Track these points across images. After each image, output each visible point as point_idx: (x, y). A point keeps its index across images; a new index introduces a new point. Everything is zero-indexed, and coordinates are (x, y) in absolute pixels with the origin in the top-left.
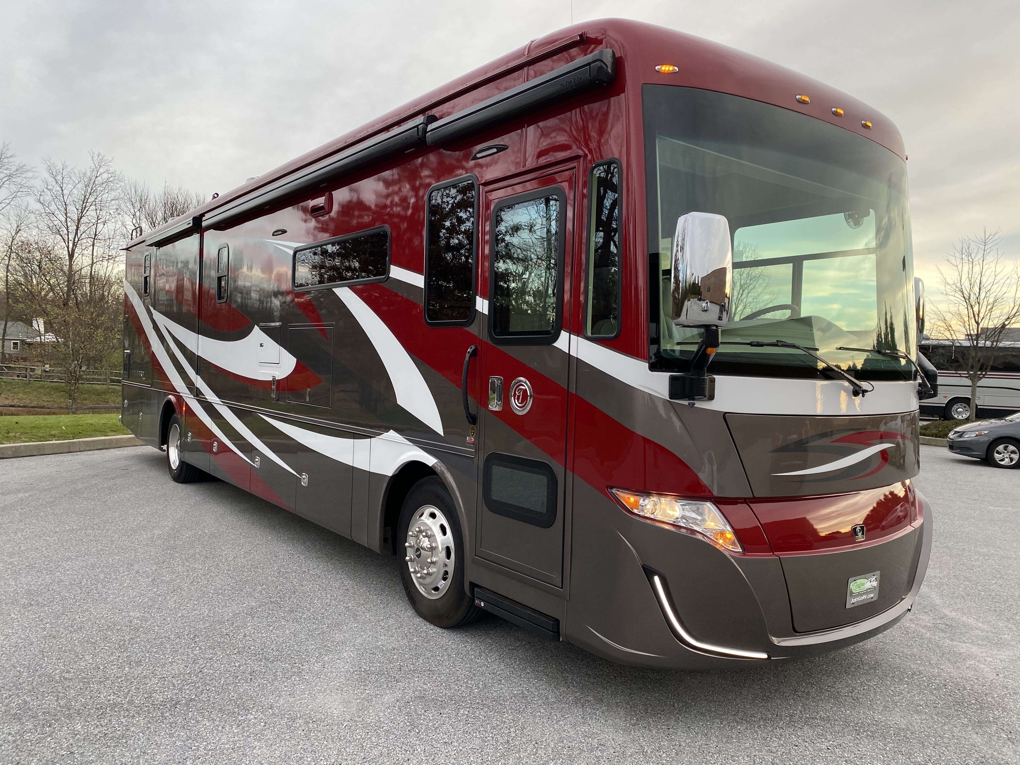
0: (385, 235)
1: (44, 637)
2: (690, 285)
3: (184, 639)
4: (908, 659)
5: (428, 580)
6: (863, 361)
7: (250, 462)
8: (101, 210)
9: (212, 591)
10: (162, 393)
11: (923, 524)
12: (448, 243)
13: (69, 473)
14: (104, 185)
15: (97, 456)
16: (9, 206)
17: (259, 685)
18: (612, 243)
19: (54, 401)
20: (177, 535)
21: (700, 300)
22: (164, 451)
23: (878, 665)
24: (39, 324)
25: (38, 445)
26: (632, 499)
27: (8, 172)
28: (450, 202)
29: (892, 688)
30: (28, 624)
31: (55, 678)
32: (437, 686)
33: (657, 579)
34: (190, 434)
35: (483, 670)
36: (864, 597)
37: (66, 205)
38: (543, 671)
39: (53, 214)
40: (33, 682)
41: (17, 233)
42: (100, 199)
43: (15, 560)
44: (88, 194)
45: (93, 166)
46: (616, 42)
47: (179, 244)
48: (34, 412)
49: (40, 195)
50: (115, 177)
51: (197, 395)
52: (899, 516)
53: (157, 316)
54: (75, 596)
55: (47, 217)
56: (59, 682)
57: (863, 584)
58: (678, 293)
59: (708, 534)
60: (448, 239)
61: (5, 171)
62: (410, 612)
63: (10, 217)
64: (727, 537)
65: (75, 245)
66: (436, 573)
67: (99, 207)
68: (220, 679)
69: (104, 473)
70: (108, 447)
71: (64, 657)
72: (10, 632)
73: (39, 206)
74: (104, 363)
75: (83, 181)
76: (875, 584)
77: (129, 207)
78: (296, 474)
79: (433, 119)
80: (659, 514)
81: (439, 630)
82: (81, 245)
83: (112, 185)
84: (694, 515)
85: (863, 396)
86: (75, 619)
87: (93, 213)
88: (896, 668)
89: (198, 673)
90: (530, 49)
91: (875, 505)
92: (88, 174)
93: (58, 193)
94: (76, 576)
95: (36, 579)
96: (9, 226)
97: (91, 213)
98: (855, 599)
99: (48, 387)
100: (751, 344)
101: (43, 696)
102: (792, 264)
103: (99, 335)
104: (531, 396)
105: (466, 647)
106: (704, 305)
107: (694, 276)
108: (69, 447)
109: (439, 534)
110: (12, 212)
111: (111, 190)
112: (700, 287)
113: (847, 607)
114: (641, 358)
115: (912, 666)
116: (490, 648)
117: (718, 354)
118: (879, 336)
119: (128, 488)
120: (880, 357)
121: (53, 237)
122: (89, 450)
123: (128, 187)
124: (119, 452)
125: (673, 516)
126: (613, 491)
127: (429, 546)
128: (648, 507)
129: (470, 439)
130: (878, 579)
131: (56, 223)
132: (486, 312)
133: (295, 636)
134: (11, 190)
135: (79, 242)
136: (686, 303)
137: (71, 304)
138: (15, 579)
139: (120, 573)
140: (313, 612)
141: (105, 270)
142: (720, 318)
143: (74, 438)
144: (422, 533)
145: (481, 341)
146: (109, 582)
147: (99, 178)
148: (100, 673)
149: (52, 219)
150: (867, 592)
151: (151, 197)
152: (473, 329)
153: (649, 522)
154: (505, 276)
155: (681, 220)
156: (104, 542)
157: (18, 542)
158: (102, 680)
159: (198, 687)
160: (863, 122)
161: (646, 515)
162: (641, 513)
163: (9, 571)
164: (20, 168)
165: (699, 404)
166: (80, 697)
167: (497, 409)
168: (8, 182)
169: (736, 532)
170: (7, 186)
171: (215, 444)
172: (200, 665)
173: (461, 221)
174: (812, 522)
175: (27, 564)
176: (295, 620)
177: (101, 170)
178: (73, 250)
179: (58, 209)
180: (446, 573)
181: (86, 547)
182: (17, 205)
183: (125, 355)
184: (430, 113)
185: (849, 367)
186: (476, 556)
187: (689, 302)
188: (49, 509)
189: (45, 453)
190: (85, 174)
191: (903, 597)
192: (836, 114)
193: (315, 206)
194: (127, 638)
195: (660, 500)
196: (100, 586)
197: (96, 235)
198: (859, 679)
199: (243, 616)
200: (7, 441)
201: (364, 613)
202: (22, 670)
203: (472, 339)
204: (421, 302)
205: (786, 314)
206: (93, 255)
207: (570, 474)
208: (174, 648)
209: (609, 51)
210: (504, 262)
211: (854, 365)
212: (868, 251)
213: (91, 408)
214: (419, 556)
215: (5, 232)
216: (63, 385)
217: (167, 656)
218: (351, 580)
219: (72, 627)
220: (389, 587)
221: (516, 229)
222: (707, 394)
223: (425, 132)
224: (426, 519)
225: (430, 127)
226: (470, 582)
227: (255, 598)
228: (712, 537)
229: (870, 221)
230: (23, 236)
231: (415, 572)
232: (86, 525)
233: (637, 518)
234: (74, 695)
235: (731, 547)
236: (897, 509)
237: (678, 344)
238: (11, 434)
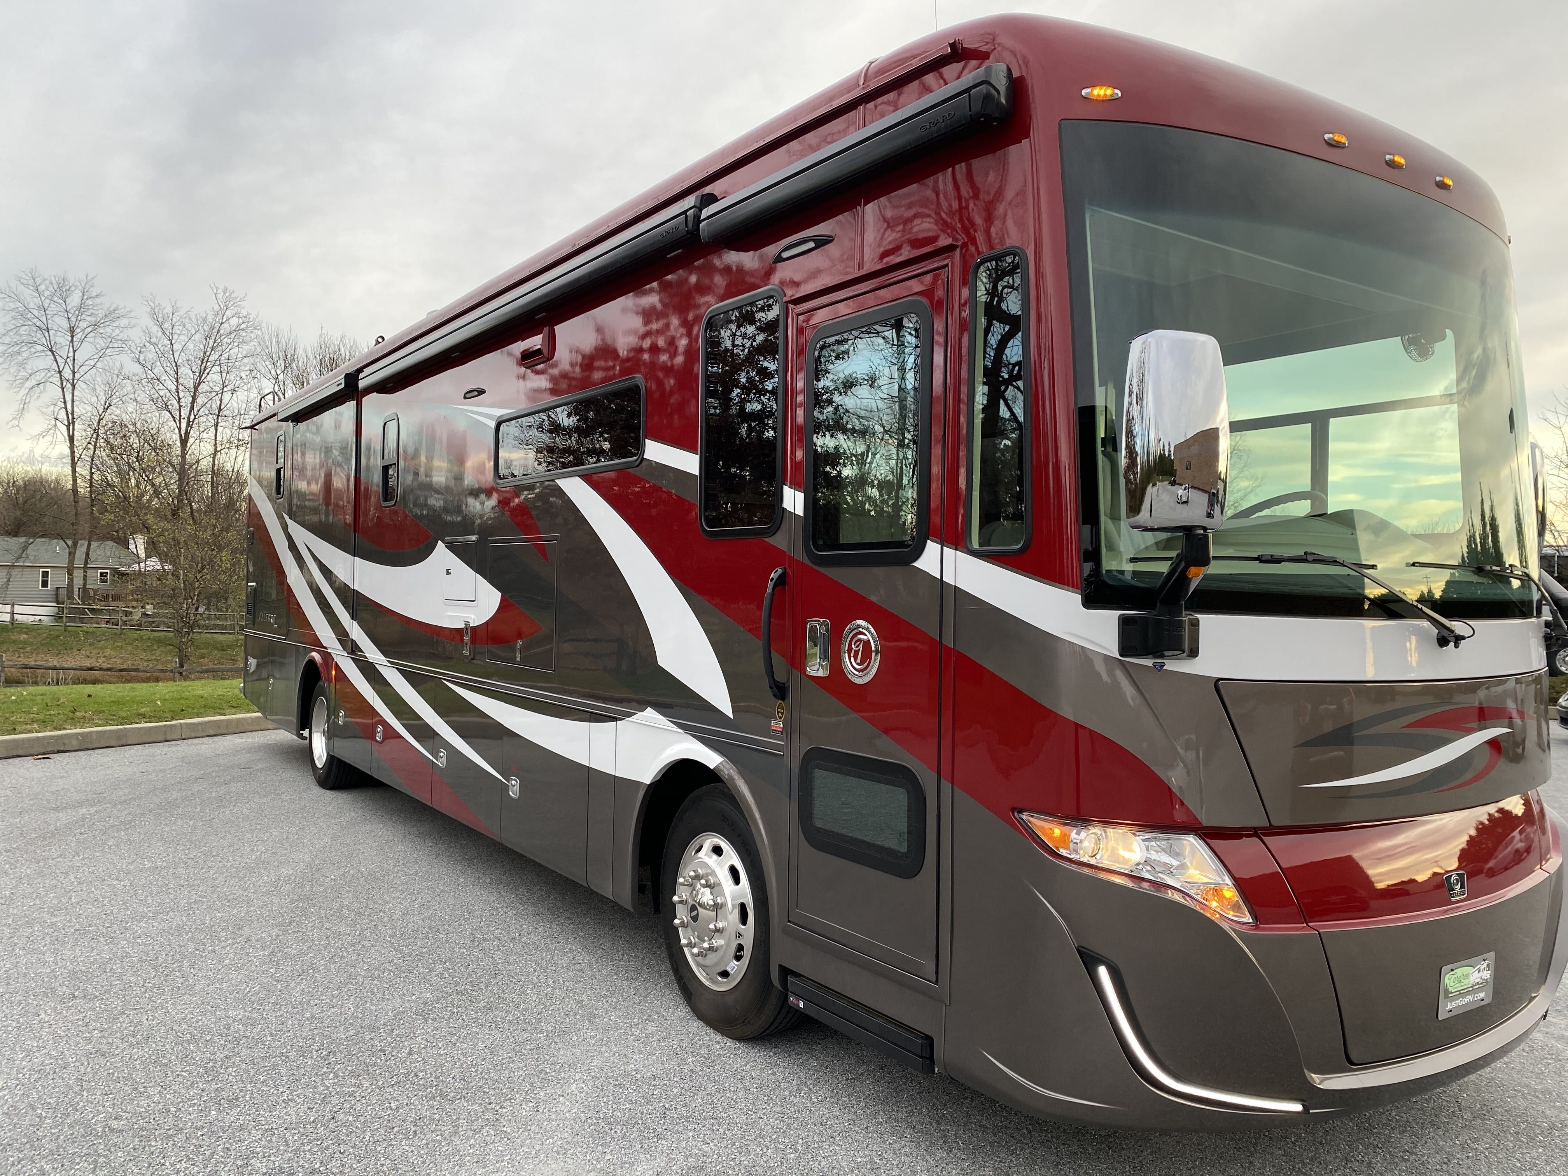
0: (635, 390)
1: (88, 1055)
2: (1155, 459)
3: (312, 1058)
4: (1540, 1099)
5: (712, 958)
6: (1444, 583)
7: (431, 757)
8: (228, 372)
9: (363, 973)
10: (301, 649)
11: (1561, 865)
12: (743, 408)
13: (161, 775)
14: (233, 336)
15: (205, 747)
16: (94, 370)
17: (428, 1144)
18: (1002, 402)
19: (158, 660)
20: (316, 876)
21: (1173, 483)
22: (305, 738)
23: (1488, 1112)
24: (138, 544)
25: (119, 730)
26: (1057, 832)
27: (92, 319)
28: (747, 345)
29: (1518, 1155)
30: (64, 1031)
31: (95, 1129)
32: (726, 1147)
33: (1103, 972)
34: (342, 713)
35: (804, 1118)
36: (1468, 999)
37: (176, 366)
38: (904, 1120)
39: (158, 380)
40: (59, 1136)
41: (106, 409)
42: (226, 355)
43: (59, 920)
44: (209, 350)
45: (217, 308)
46: (1013, 53)
47: (327, 418)
48: (128, 677)
49: (140, 352)
50: (248, 322)
51: (353, 651)
52: (1517, 851)
53: (295, 528)
54: (145, 982)
55: (149, 384)
56: (101, 1137)
57: (1466, 976)
58: (1135, 474)
59: (1192, 892)
60: (743, 402)
61: (88, 318)
62: (684, 1011)
63: (97, 387)
64: (1224, 897)
65: (189, 425)
66: (724, 947)
67: (226, 367)
68: (364, 1132)
69: (214, 774)
70: (226, 732)
71: (114, 1091)
72: (35, 1044)
73: (138, 369)
74: (230, 602)
75: (202, 331)
76: (1487, 975)
77: (270, 367)
78: (500, 777)
79: (711, 199)
80: (1105, 857)
81: (730, 1043)
82: (199, 424)
83: (244, 334)
84: (1165, 858)
85: (1456, 646)
86: (140, 1023)
87: (216, 377)
88: (1520, 1117)
89: (329, 1121)
90: (867, 75)
91: (1473, 832)
92: (210, 319)
93: (166, 349)
94: (151, 947)
95: (88, 952)
96: (94, 399)
97: (214, 377)
98: (1453, 1003)
99: (149, 639)
100: (1260, 559)
101: (72, 1162)
102: (1310, 424)
103: (224, 559)
104: (877, 652)
105: (774, 1074)
106: (1180, 492)
107: (1161, 443)
108: (165, 733)
109: (728, 881)
110: (99, 379)
111: (243, 342)
112: (1173, 461)
113: (1440, 1018)
114: (1068, 585)
115: (1548, 1112)
116: (815, 1077)
117: (1206, 577)
118: (1471, 539)
119: (247, 798)
120: (1475, 578)
121: (157, 415)
122: (196, 738)
123: (267, 338)
124: (241, 740)
125: (1129, 860)
126: (1024, 817)
127: (711, 903)
128: (1086, 844)
129: (777, 724)
130: (1492, 967)
131: (162, 393)
132: (800, 511)
133: (492, 1053)
134: (98, 346)
135: (196, 421)
136: (1150, 490)
137: (184, 513)
138: (56, 952)
139: (220, 941)
140: (524, 1010)
141: (233, 462)
142: (1209, 515)
143: (173, 719)
144: (700, 880)
145: (792, 559)
146: (201, 957)
147: (225, 325)
148: (170, 1120)
149: (157, 388)
150: (1473, 990)
151: (300, 352)
152: (779, 541)
153: (1086, 871)
154: (834, 457)
155: (1136, 345)
156: (201, 889)
157: (67, 890)
158: (170, 1133)
159: (327, 1148)
160: (1438, 178)
161: (1082, 859)
162: (1073, 856)
163: (48, 939)
164: (110, 313)
165: (1171, 665)
166: (131, 1164)
167: (821, 673)
168: (92, 334)
169: (1241, 884)
170: (91, 340)
171: (380, 729)
172: (334, 1107)
173: (765, 374)
174: (1364, 864)
175: (77, 926)
176: (494, 1025)
177: (229, 313)
178: (187, 434)
179: (166, 372)
180: (740, 948)
181: (171, 896)
182: (107, 368)
183: (249, 590)
184: (707, 190)
185: (1422, 595)
186: (789, 921)
187: (1155, 488)
188: (123, 833)
189: (130, 743)
190: (205, 320)
191: (1533, 995)
192: (1391, 164)
193: (527, 350)
194: (220, 1056)
195: (1105, 832)
196: (186, 964)
197: (220, 410)
198: (1457, 1137)
199: (410, 1016)
200: (72, 725)
201: (607, 1012)
202: (44, 1114)
203: (777, 557)
204: (695, 496)
205: (1302, 508)
206: (216, 440)
207: (946, 786)
208: (293, 1074)
209: (1002, 67)
210: (832, 436)
211: (1430, 591)
212: (1448, 397)
213: (207, 671)
214: (695, 919)
215: (89, 408)
216: (172, 634)
217: (281, 1090)
218: (588, 953)
219: (134, 1036)
220: (650, 967)
221: (849, 385)
222: (1186, 647)
223: (697, 220)
224: (706, 856)
225: (705, 213)
226: (780, 966)
227: (431, 985)
228: (1199, 898)
229: (1446, 347)
230: (115, 412)
231: (690, 945)
232: (177, 860)
233: (1067, 865)
234: (122, 1159)
235: (1231, 913)
236: (1514, 837)
237: (1133, 560)
238: (78, 714)
